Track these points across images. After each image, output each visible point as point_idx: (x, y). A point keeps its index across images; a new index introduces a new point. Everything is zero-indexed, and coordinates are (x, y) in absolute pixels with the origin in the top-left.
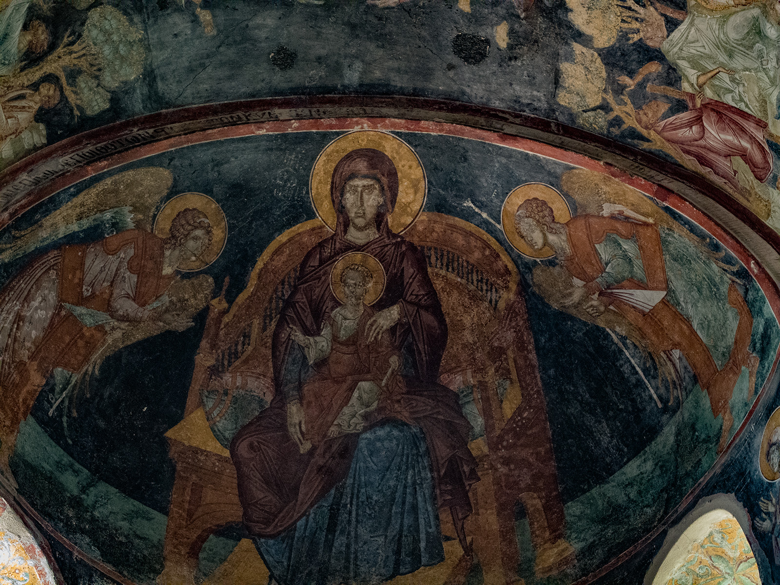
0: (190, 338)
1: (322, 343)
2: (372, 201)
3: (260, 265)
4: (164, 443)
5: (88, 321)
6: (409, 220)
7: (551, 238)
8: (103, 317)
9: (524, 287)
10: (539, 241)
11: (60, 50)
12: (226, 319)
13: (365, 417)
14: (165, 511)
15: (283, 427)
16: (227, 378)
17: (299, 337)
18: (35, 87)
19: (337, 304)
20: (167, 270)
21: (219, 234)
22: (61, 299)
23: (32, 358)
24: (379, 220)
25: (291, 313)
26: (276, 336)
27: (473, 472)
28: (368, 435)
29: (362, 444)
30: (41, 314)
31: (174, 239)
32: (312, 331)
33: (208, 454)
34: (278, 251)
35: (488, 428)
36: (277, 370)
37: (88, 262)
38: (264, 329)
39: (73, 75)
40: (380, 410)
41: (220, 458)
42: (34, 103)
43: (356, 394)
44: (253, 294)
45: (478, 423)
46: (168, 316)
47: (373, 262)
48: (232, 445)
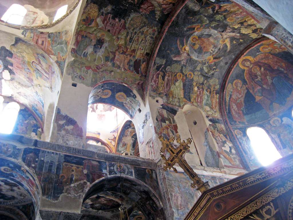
0: (248, 91)
1: (259, 78)
2: (248, 63)
3: (246, 79)
4: (257, 102)
5: (239, 101)
6: (253, 61)
7: (269, 49)
8: (239, 100)
9: (272, 54)
10: (268, 50)
11: (211, 88)
12: (249, 86)
13: (271, 79)
14: (264, 109)
15: (265, 89)
16: (255, 90)
17: (257, 80)
18: (213, 93)
19: (256, 73)
20: (240, 89)
21: (240, 81)
22: (235, 103)
23: (239, 111)
24: (251, 63)
25: (253, 79)
26: (255, 82)
27: (287, 75)
28: (273, 81)
29: (274, 82)
30: (235, 107)
31: (237, 87)
32: (257, 78)
33: (261, 99)
34: (246, 76)
35: (284, 69)
36: (259, 85)
37: (233, 98)
38: (253, 83)
39: (214, 88)
40: (272, 77)
41: (263, 98)
42: (215, 94)
43: (268, 79)
44: (249, 82)
45: (283, 70)
46: (244, 92)
47: (255, 67)
48: (262, 95)
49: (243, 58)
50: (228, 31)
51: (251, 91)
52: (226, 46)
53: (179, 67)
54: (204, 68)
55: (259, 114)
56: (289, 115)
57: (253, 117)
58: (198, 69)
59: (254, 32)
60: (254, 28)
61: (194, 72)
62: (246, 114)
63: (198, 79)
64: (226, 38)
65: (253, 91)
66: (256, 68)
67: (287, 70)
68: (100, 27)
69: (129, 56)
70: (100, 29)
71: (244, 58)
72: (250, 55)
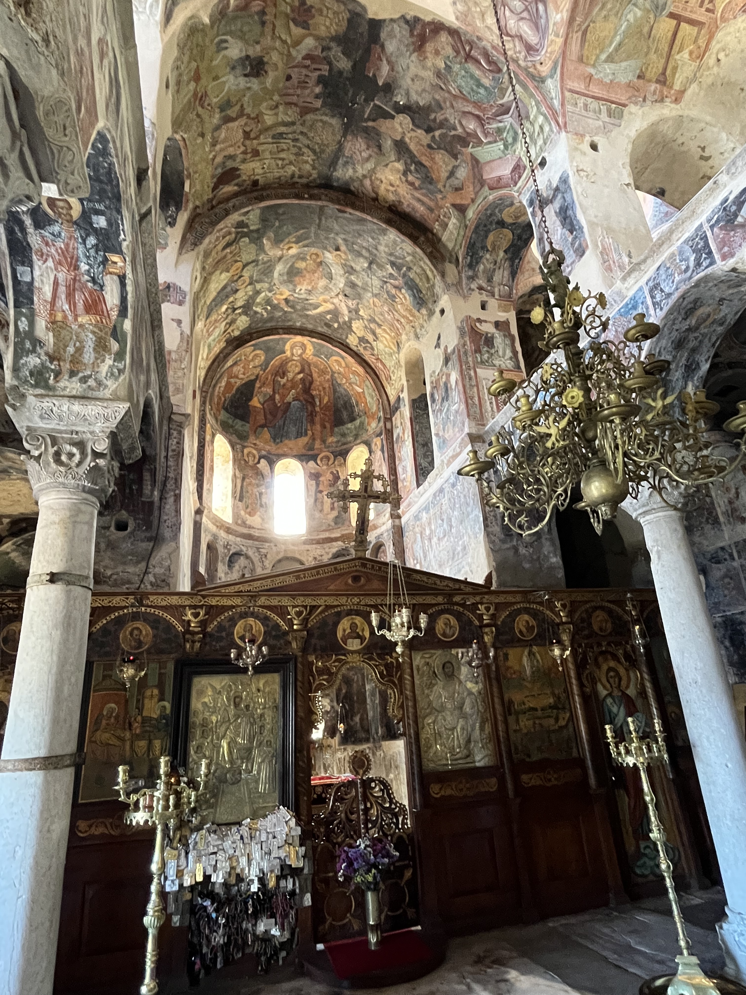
1: (284, 381)
3: (271, 364)
5: (233, 382)
6: (308, 356)
7: (340, 369)
8: (236, 380)
10: (337, 369)
12: (263, 376)
13: (293, 398)
16: (262, 389)
17: (279, 379)
18: (225, 336)
19: (289, 372)
22: (228, 379)
23: (223, 395)
25: (278, 373)
26: (274, 379)
27: (316, 415)
28: (293, 403)
29: (292, 405)
33: (258, 408)
34: (276, 361)
35: (320, 405)
36: (274, 387)
38: (272, 377)
40: (296, 397)
43: (291, 393)
44: (270, 370)
46: (250, 377)
49: (305, 340)
50: (350, 303)
51: (258, 385)
52: (316, 307)
53: (252, 257)
54: (263, 294)
55: (239, 424)
56: (271, 463)
57: (230, 421)
58: (258, 286)
59: (362, 340)
60: (370, 338)
61: (250, 284)
62: (226, 409)
63: (240, 298)
64: (333, 304)
65: (260, 388)
66: (296, 366)
67: (321, 409)
68: (294, 53)
69: (242, 149)
70: (289, 55)
71: (305, 342)
72: (314, 348)
